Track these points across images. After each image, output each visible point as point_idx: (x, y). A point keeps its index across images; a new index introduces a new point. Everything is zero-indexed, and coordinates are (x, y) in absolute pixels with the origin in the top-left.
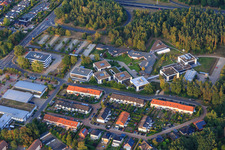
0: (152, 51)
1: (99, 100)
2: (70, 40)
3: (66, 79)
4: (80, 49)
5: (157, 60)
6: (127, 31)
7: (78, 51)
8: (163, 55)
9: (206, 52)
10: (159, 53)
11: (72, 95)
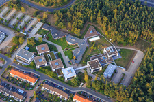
0: (85, 39)
1: (33, 87)
2: (24, 16)
3: (12, 59)
4: (29, 27)
5: (87, 48)
6: (69, 14)
7: (27, 29)
8: (93, 42)
9: (127, 44)
10: (91, 40)
11: (13, 78)
